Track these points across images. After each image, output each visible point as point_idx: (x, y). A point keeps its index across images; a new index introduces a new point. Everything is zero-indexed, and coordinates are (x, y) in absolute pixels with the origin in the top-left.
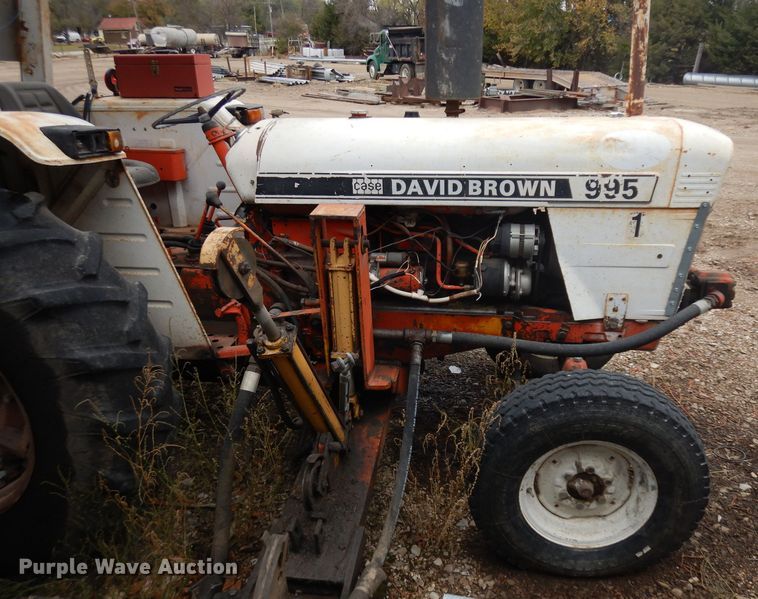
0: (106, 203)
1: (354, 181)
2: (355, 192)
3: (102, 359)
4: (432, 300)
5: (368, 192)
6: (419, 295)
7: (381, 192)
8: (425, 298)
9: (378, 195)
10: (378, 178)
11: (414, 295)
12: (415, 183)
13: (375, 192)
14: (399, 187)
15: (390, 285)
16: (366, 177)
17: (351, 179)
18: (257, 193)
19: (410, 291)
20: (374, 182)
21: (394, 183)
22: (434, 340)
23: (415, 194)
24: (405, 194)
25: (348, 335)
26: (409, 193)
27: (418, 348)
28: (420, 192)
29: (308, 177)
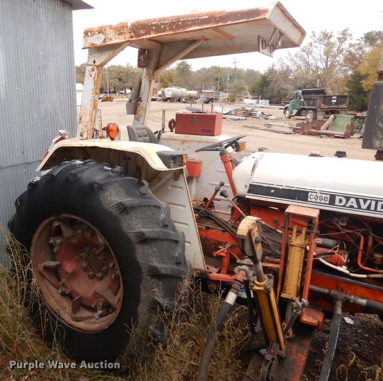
0: (170, 188)
1: (310, 194)
2: (309, 200)
3: (165, 269)
4: (352, 275)
5: (318, 201)
6: (344, 269)
7: (327, 202)
8: (347, 272)
9: (325, 204)
10: (327, 194)
11: (339, 268)
12: (353, 200)
13: (323, 201)
14: (341, 201)
15: (323, 258)
16: (318, 192)
17: (308, 192)
18: (248, 192)
19: (336, 265)
20: (324, 196)
21: (337, 199)
22: (352, 301)
23: (351, 207)
24: (344, 206)
25: (295, 285)
26: (348, 205)
27: (339, 304)
28: (356, 206)
29: (281, 188)
